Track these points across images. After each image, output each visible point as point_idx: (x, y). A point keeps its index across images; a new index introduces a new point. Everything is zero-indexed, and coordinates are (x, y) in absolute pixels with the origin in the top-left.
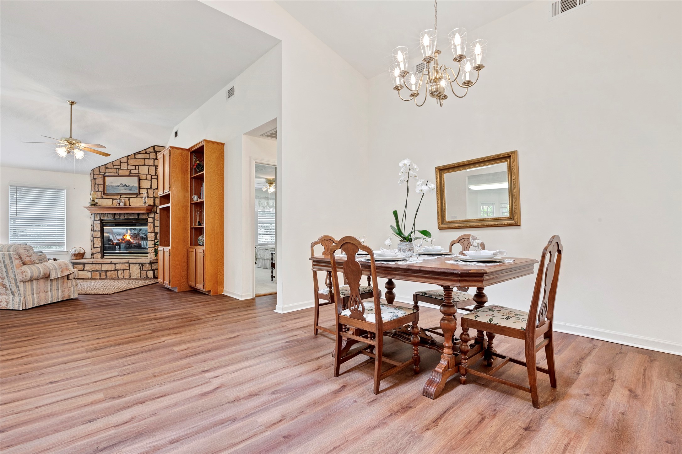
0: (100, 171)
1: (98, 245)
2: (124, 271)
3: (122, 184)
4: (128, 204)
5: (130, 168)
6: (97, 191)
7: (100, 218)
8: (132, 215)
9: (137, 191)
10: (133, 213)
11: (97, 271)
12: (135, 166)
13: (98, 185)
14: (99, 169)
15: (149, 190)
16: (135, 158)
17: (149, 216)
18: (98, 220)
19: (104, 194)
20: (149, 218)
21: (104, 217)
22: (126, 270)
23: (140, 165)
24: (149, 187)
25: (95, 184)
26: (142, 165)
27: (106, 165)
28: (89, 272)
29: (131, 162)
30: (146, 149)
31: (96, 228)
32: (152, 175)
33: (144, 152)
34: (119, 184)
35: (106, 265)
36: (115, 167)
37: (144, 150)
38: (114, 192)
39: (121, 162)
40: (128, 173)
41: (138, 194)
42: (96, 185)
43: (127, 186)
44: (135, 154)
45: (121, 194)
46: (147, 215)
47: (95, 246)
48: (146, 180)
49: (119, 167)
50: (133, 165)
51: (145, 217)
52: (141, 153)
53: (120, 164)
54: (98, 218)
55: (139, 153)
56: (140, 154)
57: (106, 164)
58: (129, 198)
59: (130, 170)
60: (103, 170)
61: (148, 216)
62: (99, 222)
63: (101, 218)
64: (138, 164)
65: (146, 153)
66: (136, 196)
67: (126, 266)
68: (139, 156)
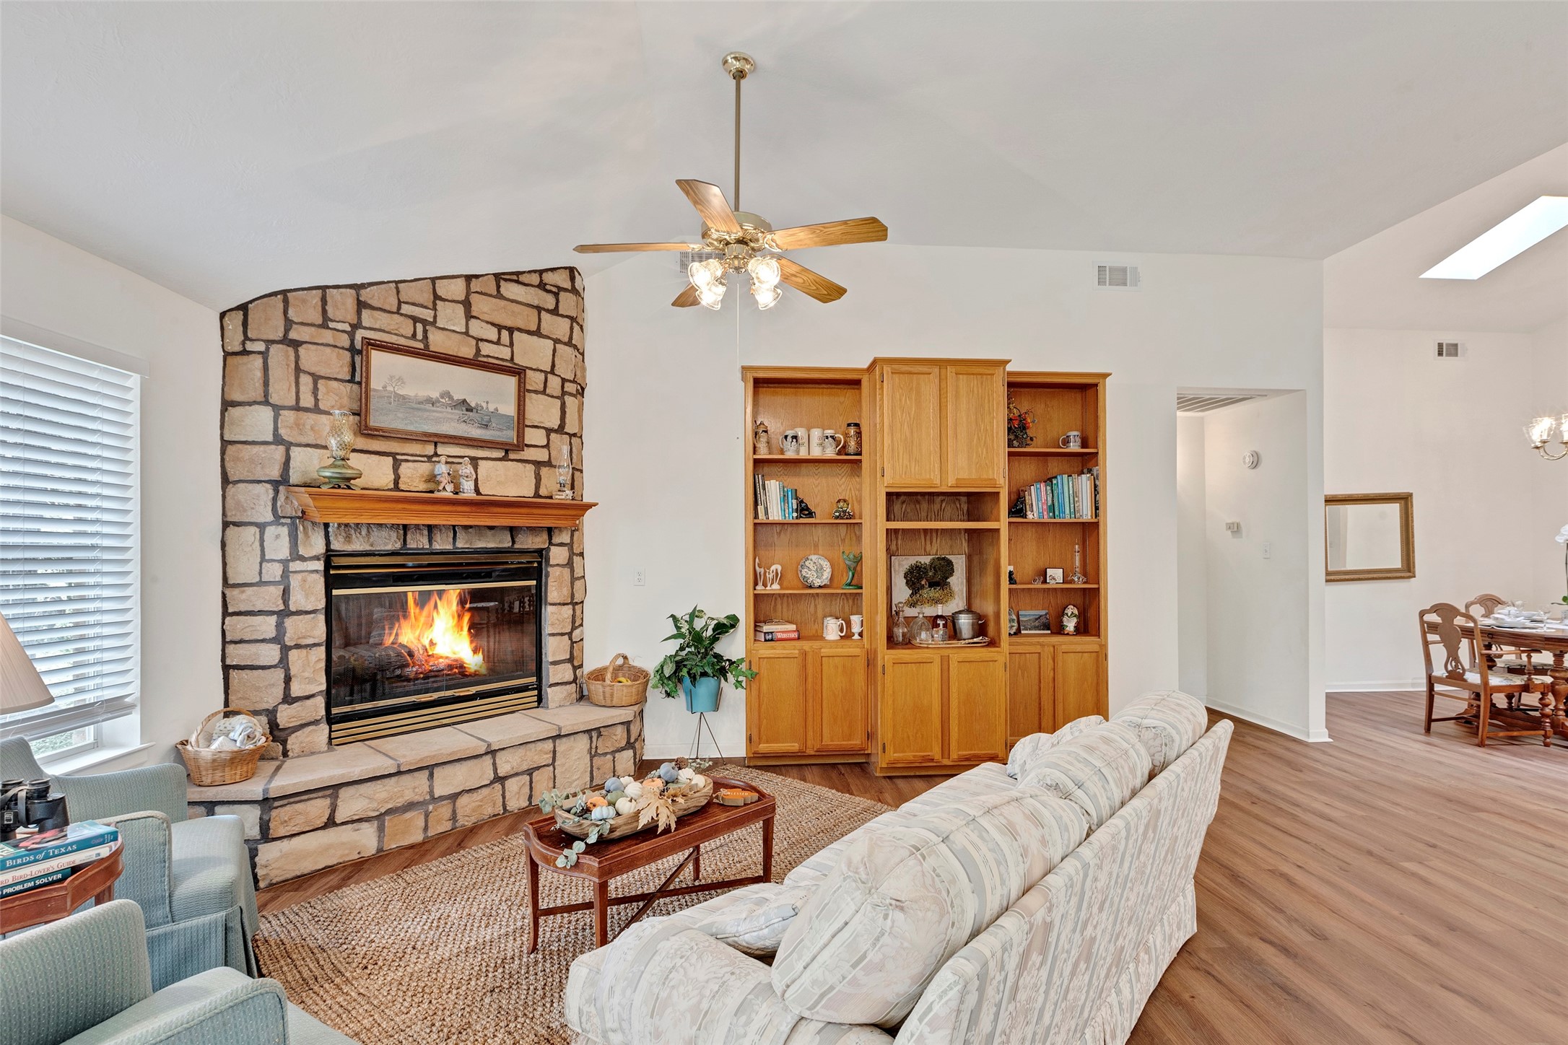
0: (324, 312)
1: (310, 681)
2: (531, 775)
3: (447, 394)
4: (468, 486)
5: (477, 328)
6: (306, 410)
7: (328, 543)
8: (489, 533)
9: (511, 436)
10: (491, 528)
11: (410, 806)
12: (500, 328)
13: (316, 378)
14: (324, 301)
15: (553, 436)
16: (499, 295)
17: (556, 540)
18: (317, 558)
19: (365, 430)
20: (552, 548)
21: (348, 539)
22: (538, 768)
23: (520, 330)
24: (555, 423)
25: (298, 370)
26: (529, 332)
27: (363, 292)
28: (363, 827)
29: (481, 305)
30: (541, 272)
31: (307, 596)
32: (564, 380)
33: (535, 279)
34: (435, 395)
35: (458, 765)
36: (406, 309)
37: (535, 271)
38: (411, 428)
39: (437, 297)
40: (467, 351)
41: (509, 450)
42: (306, 380)
43: (470, 409)
44: (498, 277)
45: (437, 439)
46: (545, 536)
47: (296, 690)
48: (544, 392)
49: (427, 315)
50: (493, 324)
51: (538, 542)
52: (522, 278)
53: (435, 304)
54: (318, 547)
55: (516, 277)
56: (518, 282)
57: (363, 286)
58: (474, 461)
59: (479, 340)
60: (342, 308)
61: (550, 538)
62: (319, 565)
63: (336, 545)
64: (509, 323)
65: (542, 286)
66: (500, 454)
67: (539, 755)
68: (510, 290)
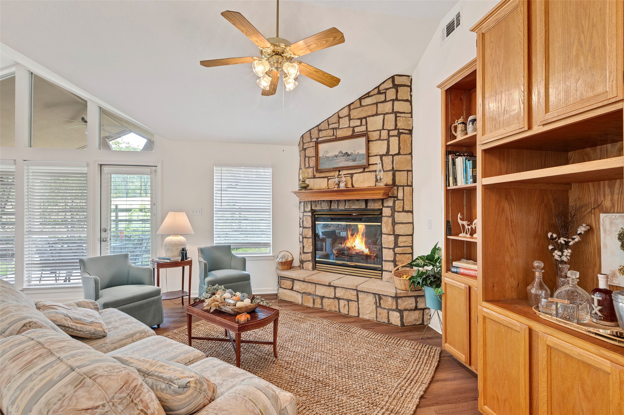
0: (311, 137)
1: (309, 248)
2: (348, 302)
3: (341, 152)
4: (350, 185)
5: (353, 123)
6: (307, 168)
7: (311, 207)
8: (357, 202)
9: (364, 162)
10: (358, 200)
11: (309, 294)
12: (361, 119)
13: (309, 157)
14: (310, 134)
15: (384, 157)
16: (361, 106)
17: (385, 205)
18: (309, 212)
19: (318, 170)
20: (383, 208)
21: (316, 206)
22: (352, 301)
23: (369, 116)
24: (384, 151)
25: (305, 156)
26: (373, 116)
27: (320, 127)
28: (299, 294)
29: (354, 114)
30: (378, 87)
31: (307, 223)
32: (389, 131)
33: (376, 91)
34: (337, 153)
35: (323, 286)
36: (331, 126)
37: (376, 88)
38: (330, 167)
39: (339, 118)
40: (349, 133)
41: (365, 168)
42: (307, 159)
43: (348, 156)
44: (360, 99)
45: (339, 169)
46: (380, 203)
47: (305, 251)
48: (380, 140)
49: (336, 125)
50: (358, 119)
51: (377, 206)
52: (370, 94)
53: (339, 121)
54: (309, 209)
55: (368, 95)
56: (369, 96)
57: (319, 125)
58: (352, 175)
59: (354, 127)
60: (315, 134)
61: (383, 204)
62: (310, 214)
63: (313, 208)
64: (365, 115)
65: (379, 93)
66: (362, 170)
67: (352, 295)
68: (367, 101)
